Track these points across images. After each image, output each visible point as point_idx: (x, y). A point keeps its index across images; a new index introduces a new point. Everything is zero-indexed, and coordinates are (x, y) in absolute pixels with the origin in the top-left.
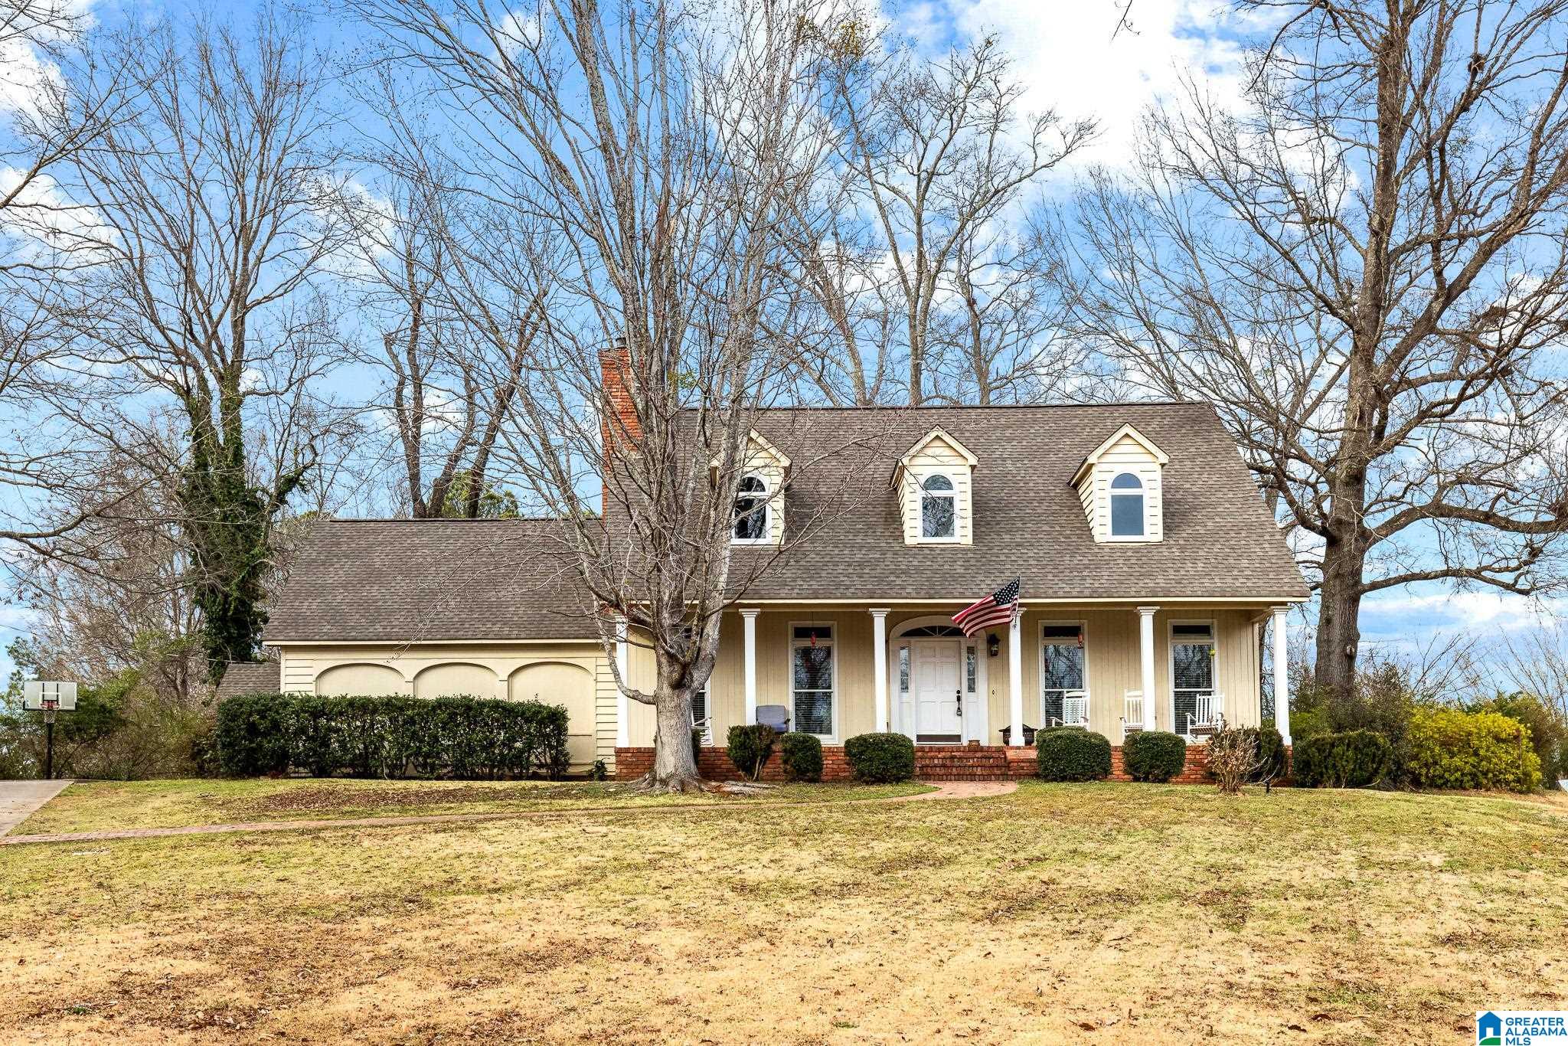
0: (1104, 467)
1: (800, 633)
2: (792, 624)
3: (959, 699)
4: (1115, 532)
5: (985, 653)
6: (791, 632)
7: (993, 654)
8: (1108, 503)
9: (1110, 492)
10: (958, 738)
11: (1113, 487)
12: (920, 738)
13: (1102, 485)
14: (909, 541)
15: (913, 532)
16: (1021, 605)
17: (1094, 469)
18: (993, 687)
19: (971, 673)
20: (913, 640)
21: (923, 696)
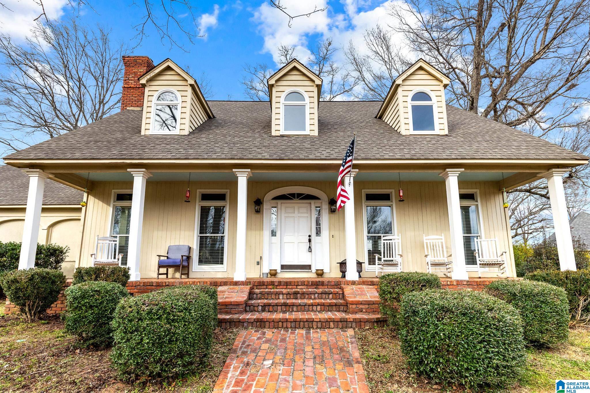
0: (406, 88)
1: (205, 197)
2: (199, 192)
3: (310, 241)
4: (415, 129)
5: (327, 210)
6: (198, 197)
7: (332, 211)
8: (410, 110)
9: (410, 104)
10: (309, 267)
11: (413, 100)
12: (283, 267)
13: (405, 99)
14: (274, 133)
15: (277, 128)
16: (355, 166)
17: (400, 90)
18: (333, 233)
19: (318, 223)
20: (279, 202)
21: (286, 239)
